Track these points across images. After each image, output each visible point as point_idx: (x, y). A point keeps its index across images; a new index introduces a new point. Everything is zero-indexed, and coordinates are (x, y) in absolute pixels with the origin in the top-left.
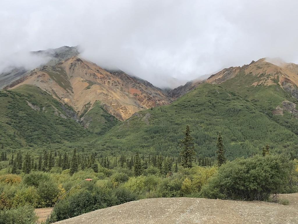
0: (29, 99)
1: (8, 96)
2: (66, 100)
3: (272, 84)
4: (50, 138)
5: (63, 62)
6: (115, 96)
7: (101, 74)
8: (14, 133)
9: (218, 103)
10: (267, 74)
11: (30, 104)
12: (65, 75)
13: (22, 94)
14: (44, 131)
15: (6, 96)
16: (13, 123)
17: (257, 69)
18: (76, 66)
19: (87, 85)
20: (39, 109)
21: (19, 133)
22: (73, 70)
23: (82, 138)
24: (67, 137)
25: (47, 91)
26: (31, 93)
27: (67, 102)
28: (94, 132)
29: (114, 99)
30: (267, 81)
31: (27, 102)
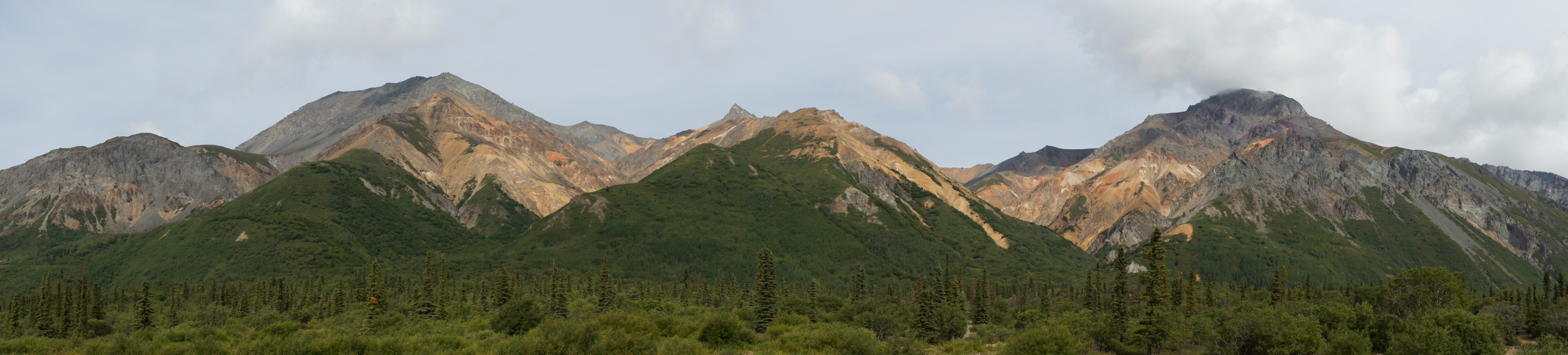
0: (365, 176)
1: (329, 171)
2: (430, 175)
3: (826, 156)
4: (411, 246)
5: (418, 105)
6: (520, 167)
7: (490, 124)
8: (349, 237)
9: (735, 181)
10: (816, 137)
11: (367, 184)
12: (424, 128)
13: (351, 166)
14: (399, 233)
15: (325, 172)
16: (343, 221)
17: (798, 127)
18: (444, 110)
19: (467, 145)
20: (385, 194)
21: (355, 239)
22: (438, 118)
23: (465, 246)
24: (440, 245)
25: (394, 159)
26: (368, 164)
27: (432, 178)
28: (487, 236)
29: (520, 171)
30: (817, 150)
31: (363, 180)
